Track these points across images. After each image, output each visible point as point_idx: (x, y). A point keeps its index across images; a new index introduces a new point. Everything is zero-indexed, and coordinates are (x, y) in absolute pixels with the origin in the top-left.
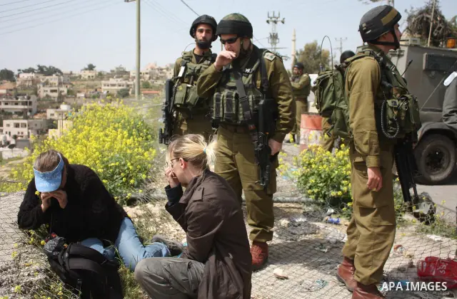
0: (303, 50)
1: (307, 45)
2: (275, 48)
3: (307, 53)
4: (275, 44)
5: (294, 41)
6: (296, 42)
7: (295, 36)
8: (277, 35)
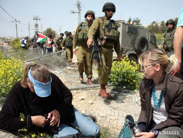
0: (46, 30)
1: (47, 29)
2: (37, 30)
3: (48, 32)
4: (37, 28)
5: (41, 27)
6: (42, 28)
7: (42, 25)
8: (37, 24)
